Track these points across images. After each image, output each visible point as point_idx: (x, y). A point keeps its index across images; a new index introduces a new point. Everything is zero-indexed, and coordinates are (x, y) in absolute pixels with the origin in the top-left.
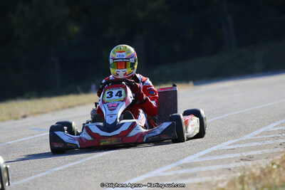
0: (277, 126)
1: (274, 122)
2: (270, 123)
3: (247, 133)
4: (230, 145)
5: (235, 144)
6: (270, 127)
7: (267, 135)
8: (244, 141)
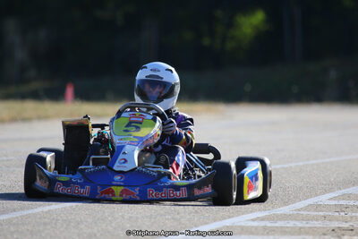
0: (334, 198)
1: (331, 190)
2: (326, 192)
3: (286, 204)
4: (253, 220)
5: (262, 219)
6: (324, 199)
7: (316, 210)
8: (277, 216)
